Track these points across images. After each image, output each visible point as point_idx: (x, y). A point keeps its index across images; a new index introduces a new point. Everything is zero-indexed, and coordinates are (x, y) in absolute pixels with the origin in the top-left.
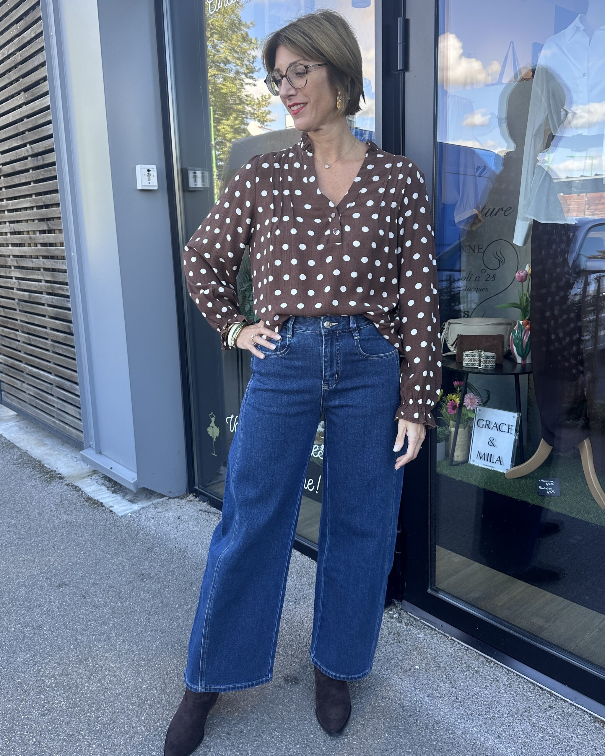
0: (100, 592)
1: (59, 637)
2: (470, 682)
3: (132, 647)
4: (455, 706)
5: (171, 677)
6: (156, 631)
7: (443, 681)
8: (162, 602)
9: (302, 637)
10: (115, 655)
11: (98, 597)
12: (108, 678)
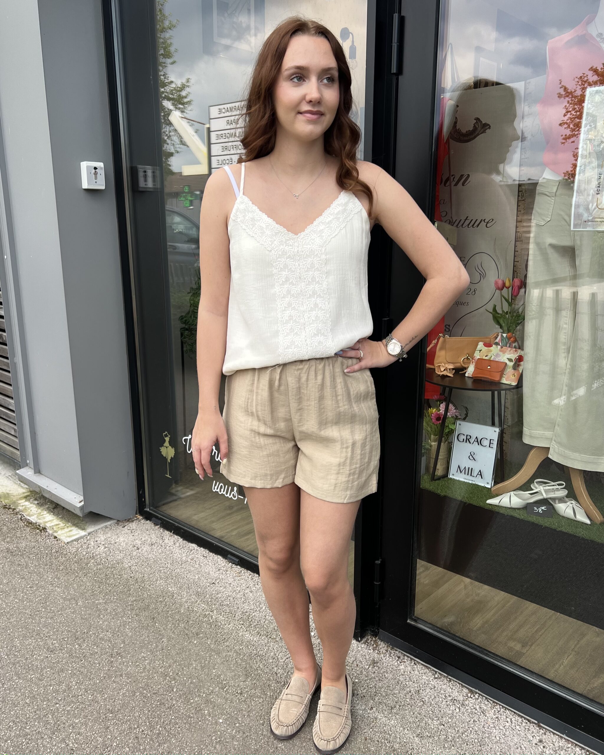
0: (54, 632)
1: (11, 690)
2: (458, 717)
3: (96, 697)
4: (446, 746)
5: (143, 731)
6: (121, 675)
7: (430, 717)
8: (124, 642)
9: (279, 675)
10: (77, 708)
11: (51, 640)
12: (73, 737)
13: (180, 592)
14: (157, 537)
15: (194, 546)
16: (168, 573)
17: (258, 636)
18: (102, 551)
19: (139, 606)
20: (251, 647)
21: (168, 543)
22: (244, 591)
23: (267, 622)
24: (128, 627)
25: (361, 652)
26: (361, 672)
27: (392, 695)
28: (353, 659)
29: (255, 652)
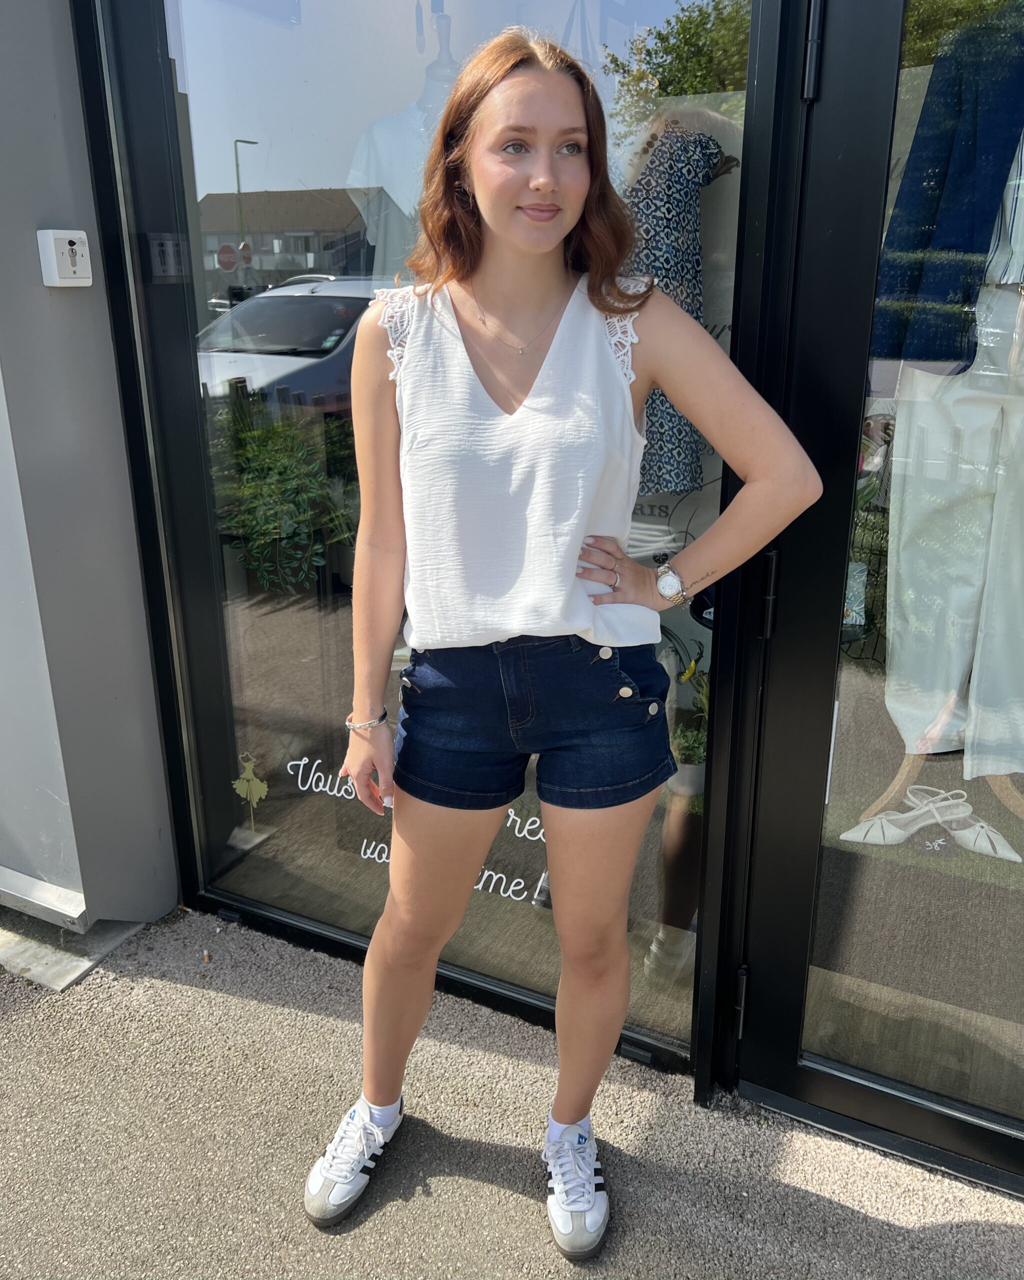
13: (341, 1063)
14: (241, 948)
15: (322, 956)
16: (298, 1024)
17: (529, 1133)
18: (145, 1000)
19: (275, 1114)
20: (527, 1162)
21: (268, 958)
22: (458, 1039)
23: (529, 1099)
24: (274, 1169)
25: (717, 1127)
26: (738, 1170)
27: (811, 1205)
28: (712, 1146)
29: (539, 1170)
